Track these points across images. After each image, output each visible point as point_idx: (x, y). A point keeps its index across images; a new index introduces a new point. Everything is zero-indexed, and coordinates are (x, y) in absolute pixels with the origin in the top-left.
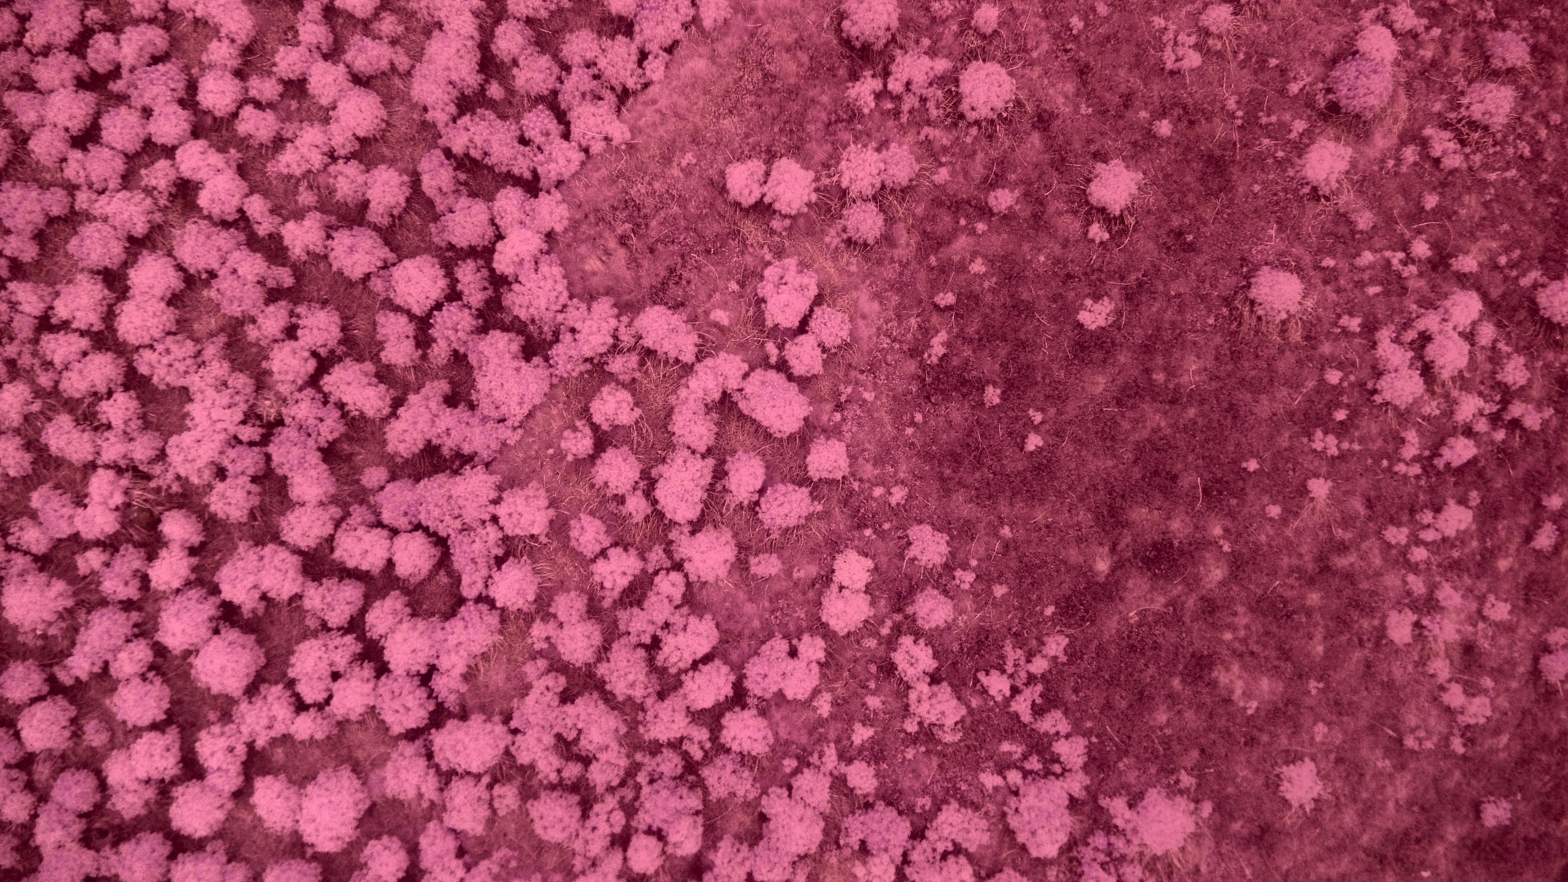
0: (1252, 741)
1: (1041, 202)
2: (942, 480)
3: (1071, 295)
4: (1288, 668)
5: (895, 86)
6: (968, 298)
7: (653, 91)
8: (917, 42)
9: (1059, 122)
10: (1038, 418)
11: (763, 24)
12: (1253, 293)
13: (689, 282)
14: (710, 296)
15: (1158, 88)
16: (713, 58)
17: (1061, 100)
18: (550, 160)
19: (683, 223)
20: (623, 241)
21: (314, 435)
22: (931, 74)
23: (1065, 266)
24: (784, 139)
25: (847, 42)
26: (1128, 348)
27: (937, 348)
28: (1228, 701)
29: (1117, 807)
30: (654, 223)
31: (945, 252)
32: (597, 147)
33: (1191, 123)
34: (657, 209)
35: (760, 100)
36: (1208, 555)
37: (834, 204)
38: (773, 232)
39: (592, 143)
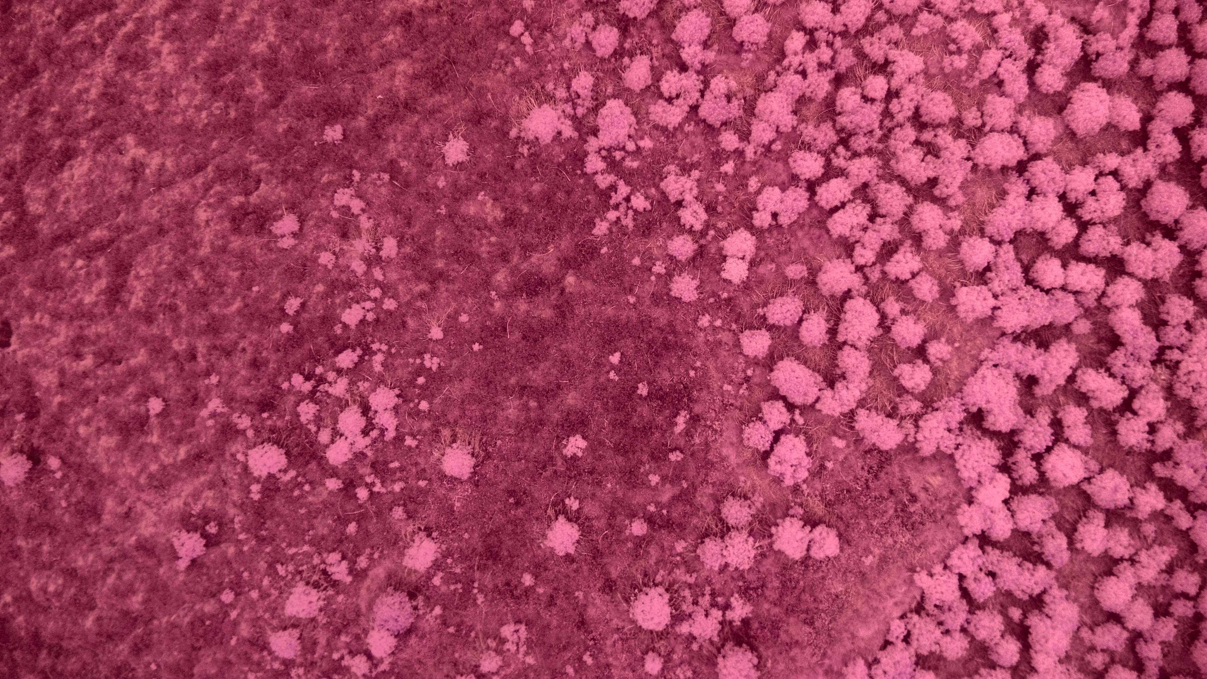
0: (482, 176)
1: (610, 526)
2: (674, 332)
3: (590, 460)
4: (458, 221)
5: (716, 614)
6: (660, 457)
7: (898, 612)
8: (701, 647)
9: (599, 585)
10: (612, 375)
11: (817, 663)
12: (473, 461)
13: (863, 468)
14: (846, 458)
15: (529, 610)
16: (853, 636)
17: (598, 601)
18: (973, 560)
19: (869, 512)
20: (914, 498)
21: (1129, 354)
22: (691, 621)
23: (593, 480)
24: (796, 575)
25: (753, 649)
26: (552, 423)
27: (681, 421)
28: (495, 199)
29: (568, 131)
30: (891, 512)
31: (676, 490)
32: (938, 569)
33: (508, 584)
34: (889, 522)
35: (815, 605)
36: (505, 288)
37: (757, 525)
38: (801, 505)
39: (942, 572)
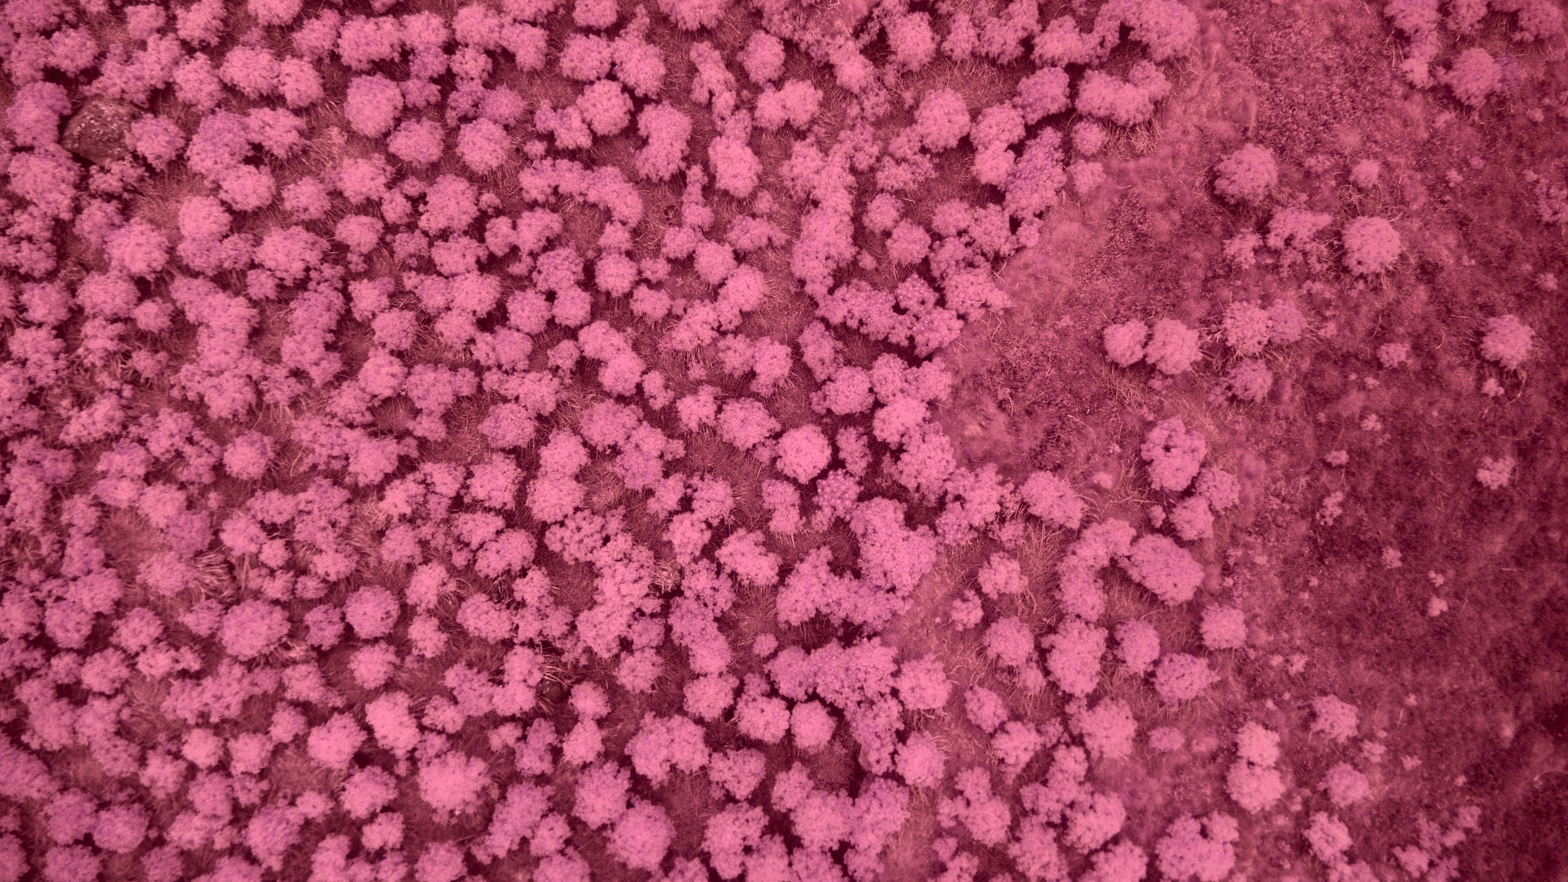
1: (1432, 356)
2: (1341, 646)
3: (1466, 452)
5: (1274, 241)
6: (1359, 455)
7: (1028, 256)
8: (1295, 198)
9: (1444, 274)
10: (1439, 580)
11: (1134, 185)
13: (1068, 444)
14: (1089, 458)
16: (1084, 222)
17: (1444, 252)
18: (928, 328)
19: (1059, 385)
20: (1001, 405)
21: (711, 607)
22: (1314, 229)
23: (1459, 421)
24: (1159, 297)
26: (1525, 506)
27: (1331, 508)
30: (1031, 386)
31: (1334, 408)
32: (976, 314)
34: (1034, 372)
35: (1132, 259)
37: (1216, 362)
38: (1152, 391)
39: (971, 310)
